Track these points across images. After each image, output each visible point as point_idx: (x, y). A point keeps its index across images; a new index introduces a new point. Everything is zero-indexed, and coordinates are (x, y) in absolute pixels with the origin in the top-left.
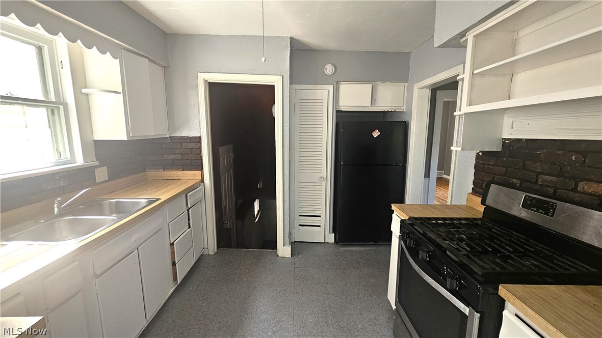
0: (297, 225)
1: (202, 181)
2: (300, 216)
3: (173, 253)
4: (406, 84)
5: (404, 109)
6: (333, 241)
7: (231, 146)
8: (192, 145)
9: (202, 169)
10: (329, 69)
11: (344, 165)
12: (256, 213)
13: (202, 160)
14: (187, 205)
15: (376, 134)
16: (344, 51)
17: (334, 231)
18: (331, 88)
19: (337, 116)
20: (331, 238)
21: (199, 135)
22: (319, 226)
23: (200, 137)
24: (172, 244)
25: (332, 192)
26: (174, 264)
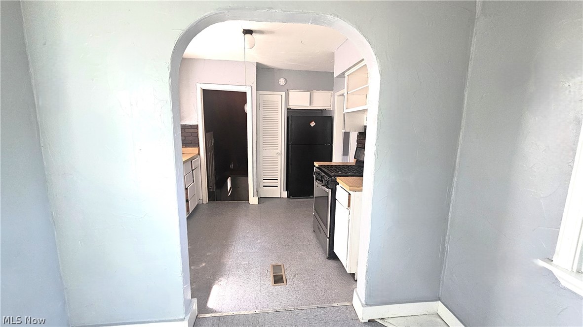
0: (262, 186)
1: (199, 154)
2: (264, 179)
3: (187, 194)
4: (332, 92)
5: (331, 108)
6: (286, 197)
7: (212, 133)
8: (192, 130)
9: (199, 146)
10: (282, 82)
11: (292, 144)
12: (229, 189)
13: (198, 140)
14: (192, 168)
15: (313, 124)
16: (292, 70)
17: (287, 190)
18: (283, 94)
19: (288, 112)
20: (285, 194)
21: (197, 124)
22: (277, 186)
23: (197, 125)
24: (186, 189)
25: (285, 163)
26: (187, 201)
